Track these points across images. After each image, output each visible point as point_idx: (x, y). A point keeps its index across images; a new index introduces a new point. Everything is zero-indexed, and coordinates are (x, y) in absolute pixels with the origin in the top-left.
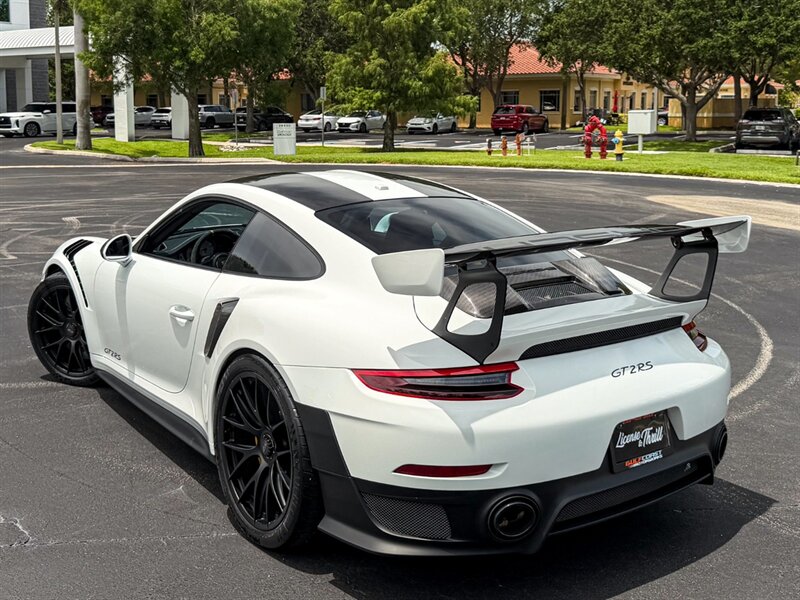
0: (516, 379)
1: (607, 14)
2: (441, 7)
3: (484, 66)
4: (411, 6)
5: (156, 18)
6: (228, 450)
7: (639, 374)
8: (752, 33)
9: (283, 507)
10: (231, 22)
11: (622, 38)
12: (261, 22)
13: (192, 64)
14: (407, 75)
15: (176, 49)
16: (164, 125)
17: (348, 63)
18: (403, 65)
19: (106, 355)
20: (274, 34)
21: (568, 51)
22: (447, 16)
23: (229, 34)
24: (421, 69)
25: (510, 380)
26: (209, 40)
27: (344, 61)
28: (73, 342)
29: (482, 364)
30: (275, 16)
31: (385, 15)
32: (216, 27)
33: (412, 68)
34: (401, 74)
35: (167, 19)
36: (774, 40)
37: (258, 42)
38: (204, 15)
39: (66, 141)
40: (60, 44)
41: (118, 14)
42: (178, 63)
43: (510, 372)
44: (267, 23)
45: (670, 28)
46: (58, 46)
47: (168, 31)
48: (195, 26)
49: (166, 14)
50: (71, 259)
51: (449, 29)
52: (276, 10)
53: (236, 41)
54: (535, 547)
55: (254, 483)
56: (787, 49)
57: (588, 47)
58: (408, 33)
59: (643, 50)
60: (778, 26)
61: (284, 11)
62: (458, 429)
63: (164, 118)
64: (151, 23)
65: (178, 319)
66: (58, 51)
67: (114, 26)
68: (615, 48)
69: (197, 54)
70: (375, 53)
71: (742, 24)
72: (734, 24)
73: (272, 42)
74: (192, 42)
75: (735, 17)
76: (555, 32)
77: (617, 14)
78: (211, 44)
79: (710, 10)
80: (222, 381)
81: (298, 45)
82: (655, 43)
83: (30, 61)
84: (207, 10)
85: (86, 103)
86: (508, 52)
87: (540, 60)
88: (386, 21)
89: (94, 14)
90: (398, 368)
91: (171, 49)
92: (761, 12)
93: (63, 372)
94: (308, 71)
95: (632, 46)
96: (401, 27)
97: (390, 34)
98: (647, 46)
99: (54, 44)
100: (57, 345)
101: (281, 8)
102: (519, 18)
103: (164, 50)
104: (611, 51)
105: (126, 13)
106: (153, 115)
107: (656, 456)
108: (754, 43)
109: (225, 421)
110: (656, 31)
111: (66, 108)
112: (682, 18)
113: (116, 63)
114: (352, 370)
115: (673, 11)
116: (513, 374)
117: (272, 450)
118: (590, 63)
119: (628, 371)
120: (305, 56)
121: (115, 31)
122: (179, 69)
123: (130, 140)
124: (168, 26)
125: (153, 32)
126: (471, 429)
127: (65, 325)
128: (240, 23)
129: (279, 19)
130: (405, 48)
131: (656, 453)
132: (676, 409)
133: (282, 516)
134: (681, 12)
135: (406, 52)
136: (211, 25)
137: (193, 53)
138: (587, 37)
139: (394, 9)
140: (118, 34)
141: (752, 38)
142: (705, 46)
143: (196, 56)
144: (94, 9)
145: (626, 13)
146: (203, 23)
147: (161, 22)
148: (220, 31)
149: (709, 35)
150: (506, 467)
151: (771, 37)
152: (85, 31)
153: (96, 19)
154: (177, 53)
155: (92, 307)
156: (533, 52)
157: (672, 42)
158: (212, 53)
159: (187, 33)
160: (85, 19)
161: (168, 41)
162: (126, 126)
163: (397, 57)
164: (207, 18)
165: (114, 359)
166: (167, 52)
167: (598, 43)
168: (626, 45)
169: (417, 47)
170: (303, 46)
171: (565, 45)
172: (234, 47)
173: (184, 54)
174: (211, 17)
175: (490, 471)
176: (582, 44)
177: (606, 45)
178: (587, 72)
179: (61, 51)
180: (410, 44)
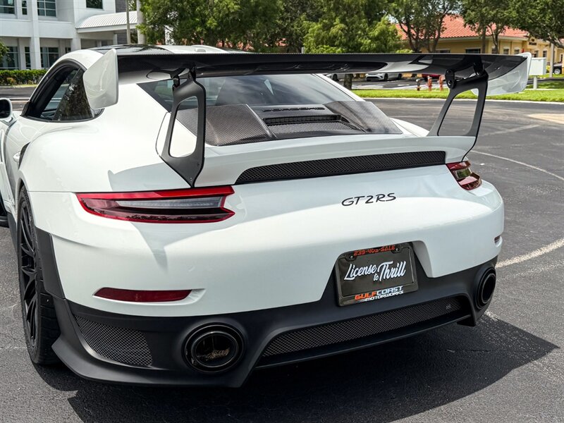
0: (230, 203)
3: (424, 32)
7: (375, 205)
13: (208, 29)
14: (360, 36)
15: (198, 19)
17: (319, 29)
18: (358, 28)
20: (265, 8)
21: (482, 15)
23: (233, 8)
24: (371, 31)
26: (220, 12)
27: (316, 27)
29: (193, 187)
32: (224, 3)
33: (364, 31)
34: (356, 35)
37: (254, 14)
42: (199, 29)
43: (225, 196)
46: (128, 24)
47: (193, 7)
48: (210, 3)
53: (238, 13)
57: (497, 12)
58: (362, 5)
59: (539, 13)
62: (150, 251)
66: (129, 27)
67: (158, 5)
68: (518, 12)
69: (212, 23)
70: (337, 20)
73: (264, 14)
74: (209, 14)
78: (221, 15)
81: (288, 19)
82: (549, 8)
83: (116, 35)
86: (441, 22)
87: (465, 26)
90: (111, 191)
91: (195, 20)
94: (294, 37)
95: (531, 11)
96: (357, 1)
97: (349, 6)
98: (543, 10)
99: (126, 23)
103: (190, 20)
104: (514, 14)
107: (395, 291)
114: (76, 193)
116: (228, 199)
118: (503, 27)
119: (362, 201)
120: (293, 27)
121: (159, 8)
122: (201, 33)
124: (192, 4)
125: (183, 9)
126: (164, 252)
130: (360, 16)
131: (395, 289)
132: (421, 243)
135: (360, 19)
137: (209, 22)
138: (497, 5)
140: (161, 11)
143: (211, 24)
146: (216, 1)
148: (227, 5)
150: (203, 293)
154: (198, 23)
156: (461, 21)
158: (222, 21)
159: (205, 8)
161: (194, 15)
163: (353, 23)
166: (192, 22)
167: (505, 9)
168: (526, 10)
169: (368, 15)
170: (291, 19)
172: (237, 17)
173: (203, 22)
175: (189, 296)
176: (493, 10)
177: (511, 10)
178: (500, 34)
179: (131, 27)
180: (363, 13)
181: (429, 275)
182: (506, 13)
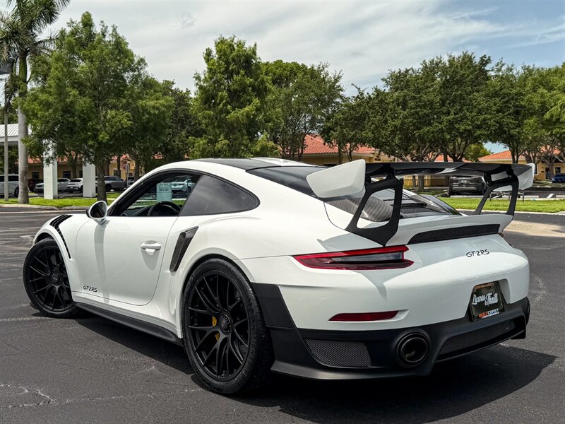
0: (407, 256)
1: (367, 113)
2: (263, 108)
3: (289, 148)
4: (245, 107)
5: (77, 113)
6: (193, 331)
7: (482, 256)
8: (457, 123)
9: (242, 361)
10: (127, 116)
11: (377, 127)
12: (148, 116)
13: (100, 143)
14: (243, 150)
15: (90, 134)
16: (76, 190)
17: (204, 144)
18: (241, 144)
19: (84, 291)
20: (155, 124)
21: (344, 135)
22: (268, 114)
23: (126, 124)
24: (252, 146)
25: (403, 257)
26: (112, 127)
27: (201, 142)
28: (57, 287)
29: (384, 247)
30: (157, 112)
31: (228, 113)
32: (117, 119)
33: (246, 146)
34: (239, 150)
35: (84, 114)
36: (471, 127)
37: (145, 129)
38: (109, 112)
39: (10, 200)
40: (8, 135)
41: (51, 111)
42: (91, 143)
43: (403, 251)
44: (152, 117)
45: (406, 120)
46: (6, 137)
47: (84, 121)
48: (102, 118)
49: (83, 111)
50: (57, 227)
51: (269, 122)
52: (158, 109)
53: (131, 128)
54: (427, 370)
55: (216, 349)
56: (478, 132)
57: (356, 133)
58: (243, 124)
59: (390, 134)
60: (472, 118)
61: (163, 109)
62: (375, 287)
63: (76, 185)
64: (73, 117)
65: (147, 250)
66: (6, 140)
67: (47, 119)
68: (373, 133)
69: (104, 137)
70: (222, 137)
71: (451, 117)
72: (445, 118)
73: (154, 130)
74: (101, 129)
75: (445, 113)
76: (335, 124)
77: (372, 113)
78: (113, 130)
79: (430, 109)
80: (189, 283)
81: (169, 134)
82: (397, 130)
84: (111, 109)
85: (25, 173)
86: (304, 140)
87: (324, 144)
88: (229, 116)
89: (33, 112)
91: (86, 134)
92: (461, 110)
93: (49, 309)
94: (176, 151)
95: (383, 132)
96: (239, 120)
97: (232, 124)
98: (393, 132)
99: (3, 135)
100: (45, 290)
101: (161, 107)
102: (310, 118)
103: (82, 134)
104: (370, 135)
105: (56, 111)
106: (69, 184)
108: (458, 129)
109: (191, 310)
110: (398, 122)
111: (11, 179)
112: (413, 114)
113: (48, 144)
114: (293, 256)
115: (408, 110)
116: (405, 253)
117: (229, 325)
118: (356, 145)
119: (476, 254)
120: (174, 141)
121: (48, 122)
122: (91, 147)
123: (54, 198)
124: (84, 119)
125: (74, 123)
126: (383, 286)
127: (51, 275)
128: (133, 116)
129: (159, 114)
130: (242, 133)
131: (495, 310)
132: (506, 280)
133: (241, 367)
134: (412, 111)
135: (242, 136)
136: (113, 118)
137: (101, 136)
138: (355, 127)
139: (234, 109)
140: (50, 125)
141: (457, 126)
142: (428, 131)
143: (103, 137)
144: (34, 109)
145: (379, 112)
146: (108, 117)
147: (79, 117)
148: (120, 121)
149: (430, 124)
150: (407, 313)
151: (468, 125)
152: (26, 124)
153: (35, 115)
154: (90, 137)
155: (74, 258)
156: (320, 140)
157: (408, 129)
158: (114, 136)
159: (98, 123)
160: (27, 115)
161: (85, 129)
162: (52, 189)
163: (236, 139)
164: (111, 113)
165: (91, 292)
166: (83, 136)
167: (362, 131)
168: (379, 131)
169: (249, 133)
170: (173, 134)
171: (342, 132)
172: (129, 132)
173: (95, 137)
174: (113, 112)
175: (397, 315)
176: (352, 131)
177: (367, 131)
178: (354, 151)
179: (9, 140)
180: (244, 131)
181: (508, 303)
182: (363, 134)
